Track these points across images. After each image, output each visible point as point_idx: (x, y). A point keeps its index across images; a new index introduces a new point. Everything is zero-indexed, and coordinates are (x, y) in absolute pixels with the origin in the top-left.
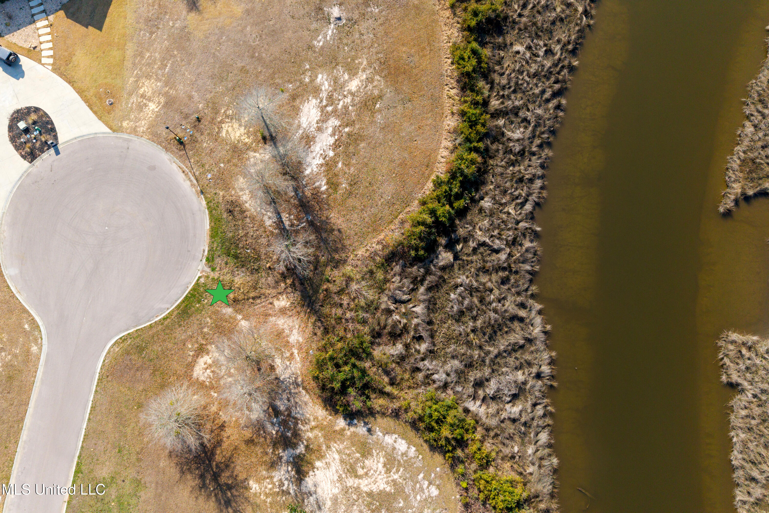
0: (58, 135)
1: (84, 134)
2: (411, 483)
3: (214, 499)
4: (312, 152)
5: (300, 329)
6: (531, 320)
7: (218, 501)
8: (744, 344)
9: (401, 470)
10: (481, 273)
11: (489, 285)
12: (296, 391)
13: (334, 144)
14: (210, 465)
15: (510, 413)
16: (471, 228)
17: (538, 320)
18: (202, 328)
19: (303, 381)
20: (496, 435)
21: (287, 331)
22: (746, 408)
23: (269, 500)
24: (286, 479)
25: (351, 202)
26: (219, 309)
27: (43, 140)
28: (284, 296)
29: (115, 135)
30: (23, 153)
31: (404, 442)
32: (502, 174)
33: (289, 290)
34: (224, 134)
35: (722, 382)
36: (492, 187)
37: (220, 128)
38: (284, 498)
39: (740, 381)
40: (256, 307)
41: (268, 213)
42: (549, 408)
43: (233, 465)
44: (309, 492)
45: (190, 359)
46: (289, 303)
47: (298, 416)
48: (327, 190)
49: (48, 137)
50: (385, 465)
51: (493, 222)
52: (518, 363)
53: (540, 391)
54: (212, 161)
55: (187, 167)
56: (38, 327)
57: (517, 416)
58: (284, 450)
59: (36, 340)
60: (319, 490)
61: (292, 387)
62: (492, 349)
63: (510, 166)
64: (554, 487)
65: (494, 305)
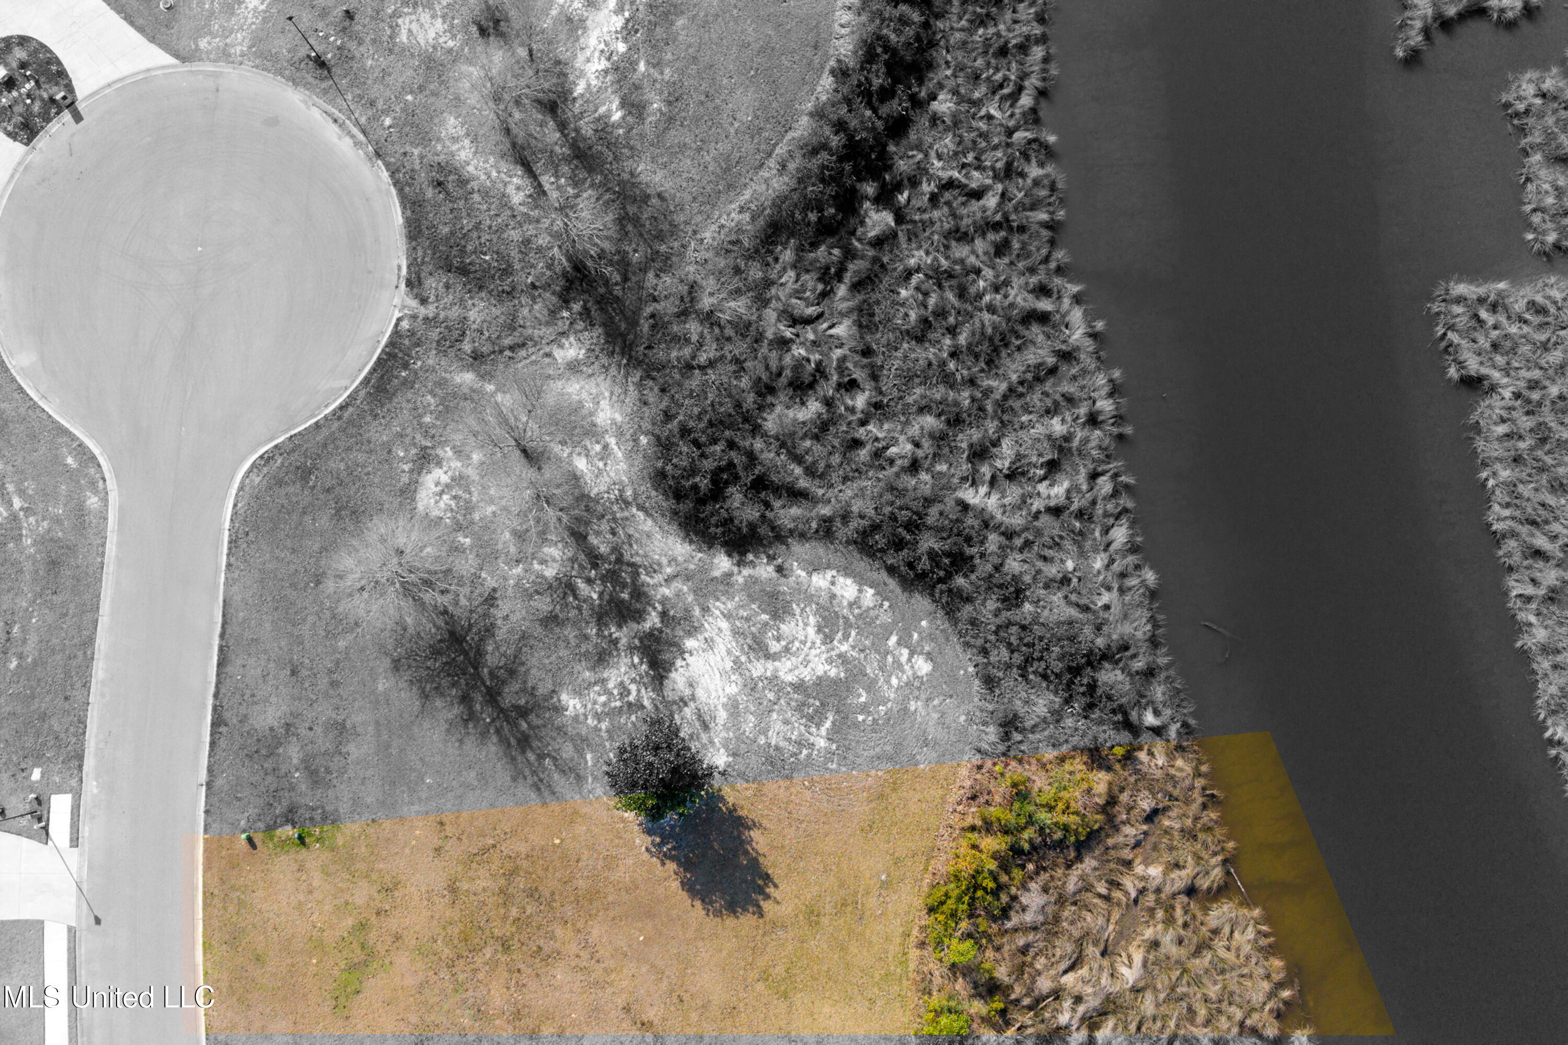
0: (74, 83)
1: (125, 73)
2: (874, 656)
3: (495, 739)
4: (582, 49)
5: (614, 398)
6: (1064, 316)
7: (504, 741)
8: (1481, 301)
9: (853, 633)
10: (953, 244)
11: (972, 259)
12: (626, 514)
13: (625, 27)
14: (477, 676)
15: (1049, 497)
16: (920, 156)
17: (1076, 315)
18: (421, 416)
19: (636, 495)
20: (1028, 544)
21: (589, 405)
22: (1503, 421)
23: (604, 726)
24: (633, 681)
25: (674, 136)
26: (448, 376)
27: (45, 96)
28: (572, 339)
29: (187, 67)
30: (10, 128)
31: (849, 581)
32: (965, 43)
33: (580, 325)
34: (403, 37)
35: (1450, 380)
36: (949, 72)
37: (394, 28)
38: (633, 718)
39: (1484, 371)
40: (520, 365)
41: (515, 180)
42: (1123, 478)
43: (523, 669)
44: (682, 699)
45: (405, 479)
46: (583, 351)
47: (637, 560)
48: (623, 118)
49: (55, 89)
50: (819, 630)
51: (960, 136)
52: (1049, 402)
53: (1100, 448)
54: (388, 93)
55: (340, 111)
56: (93, 458)
57: (1062, 500)
58: (620, 627)
59: (93, 484)
60: (700, 693)
61: (615, 508)
62: (993, 383)
63: (979, 26)
64: (1156, 626)
65: (987, 298)
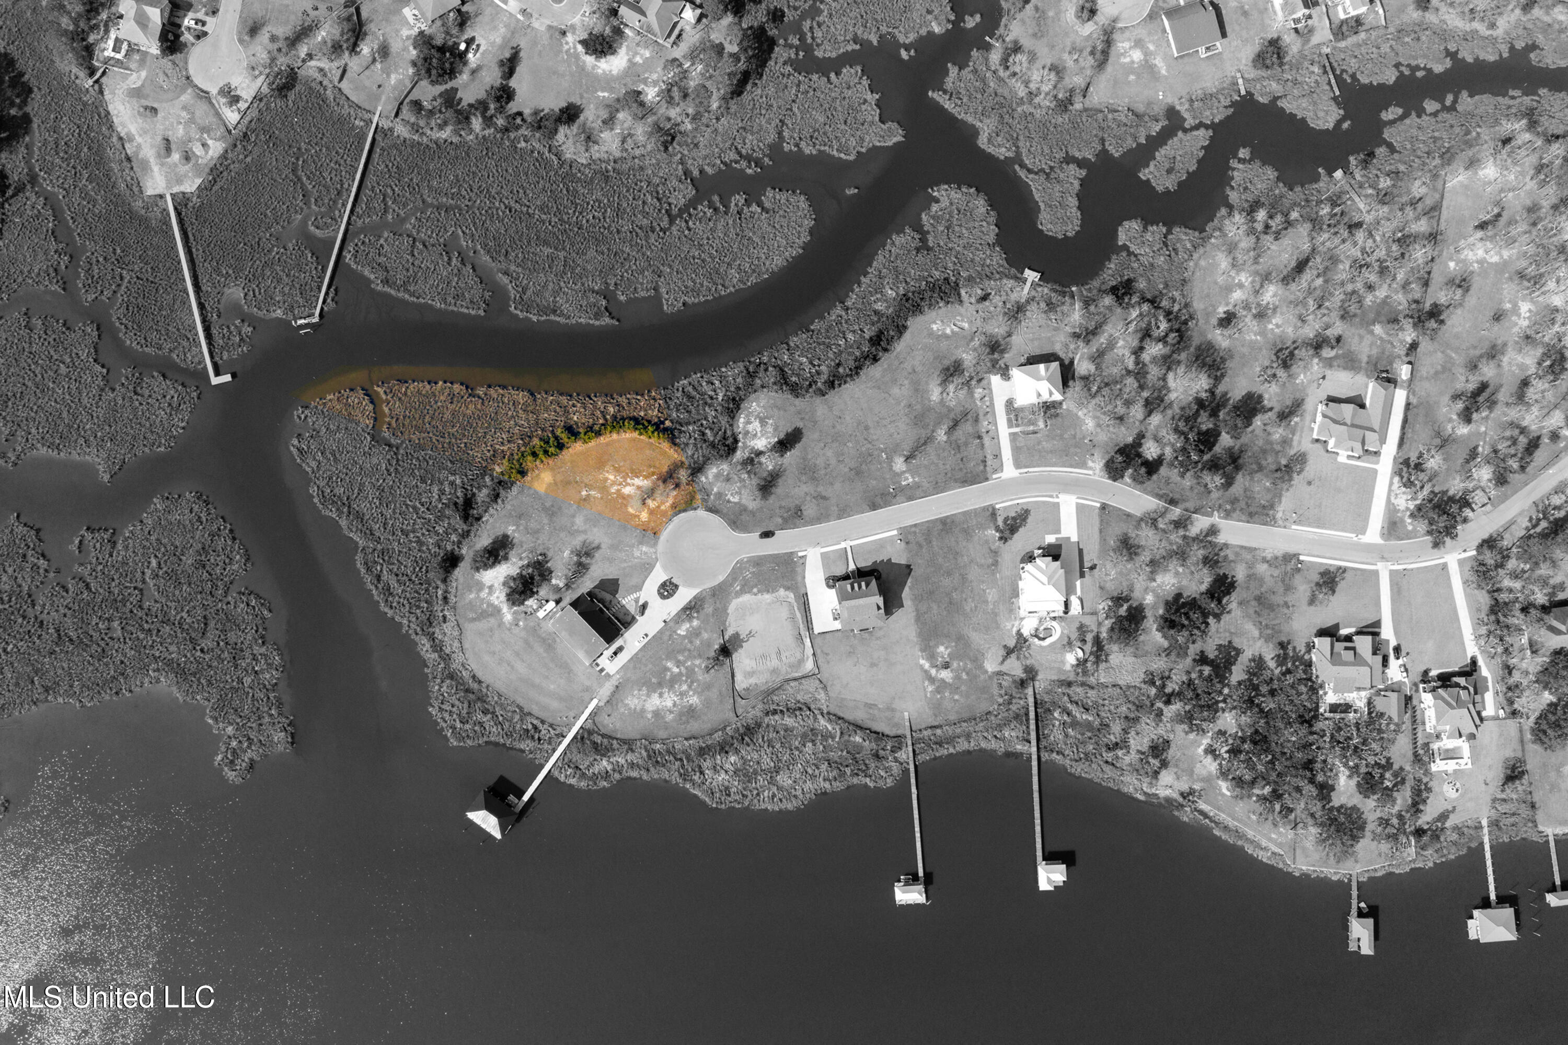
0: (665, 580)
1: (662, 571)
2: (753, 414)
4: (643, 485)
5: (711, 469)
6: (682, 385)
7: (778, 479)
8: (667, 304)
9: (750, 418)
10: (670, 408)
11: (673, 404)
12: (733, 463)
13: (637, 478)
14: (767, 485)
15: (718, 384)
16: (654, 417)
18: (720, 504)
19: (730, 462)
20: (728, 387)
21: (713, 474)
23: (773, 461)
24: (764, 457)
25: (657, 465)
26: (712, 500)
28: (701, 479)
29: (659, 560)
30: (676, 590)
31: (740, 420)
32: (629, 411)
33: (698, 478)
34: (647, 520)
36: (635, 414)
37: (645, 522)
38: (771, 456)
39: (681, 303)
40: (708, 488)
41: (672, 494)
42: (712, 370)
43: (765, 477)
44: (766, 448)
45: (733, 505)
46: (703, 476)
47: (742, 460)
48: (655, 475)
50: (750, 424)
52: (699, 386)
53: (707, 375)
54: (659, 521)
55: (664, 529)
56: (737, 562)
57: (718, 381)
58: (755, 461)
60: (765, 444)
61: (733, 466)
62: (697, 397)
63: (625, 409)
64: (740, 361)
65: (680, 400)
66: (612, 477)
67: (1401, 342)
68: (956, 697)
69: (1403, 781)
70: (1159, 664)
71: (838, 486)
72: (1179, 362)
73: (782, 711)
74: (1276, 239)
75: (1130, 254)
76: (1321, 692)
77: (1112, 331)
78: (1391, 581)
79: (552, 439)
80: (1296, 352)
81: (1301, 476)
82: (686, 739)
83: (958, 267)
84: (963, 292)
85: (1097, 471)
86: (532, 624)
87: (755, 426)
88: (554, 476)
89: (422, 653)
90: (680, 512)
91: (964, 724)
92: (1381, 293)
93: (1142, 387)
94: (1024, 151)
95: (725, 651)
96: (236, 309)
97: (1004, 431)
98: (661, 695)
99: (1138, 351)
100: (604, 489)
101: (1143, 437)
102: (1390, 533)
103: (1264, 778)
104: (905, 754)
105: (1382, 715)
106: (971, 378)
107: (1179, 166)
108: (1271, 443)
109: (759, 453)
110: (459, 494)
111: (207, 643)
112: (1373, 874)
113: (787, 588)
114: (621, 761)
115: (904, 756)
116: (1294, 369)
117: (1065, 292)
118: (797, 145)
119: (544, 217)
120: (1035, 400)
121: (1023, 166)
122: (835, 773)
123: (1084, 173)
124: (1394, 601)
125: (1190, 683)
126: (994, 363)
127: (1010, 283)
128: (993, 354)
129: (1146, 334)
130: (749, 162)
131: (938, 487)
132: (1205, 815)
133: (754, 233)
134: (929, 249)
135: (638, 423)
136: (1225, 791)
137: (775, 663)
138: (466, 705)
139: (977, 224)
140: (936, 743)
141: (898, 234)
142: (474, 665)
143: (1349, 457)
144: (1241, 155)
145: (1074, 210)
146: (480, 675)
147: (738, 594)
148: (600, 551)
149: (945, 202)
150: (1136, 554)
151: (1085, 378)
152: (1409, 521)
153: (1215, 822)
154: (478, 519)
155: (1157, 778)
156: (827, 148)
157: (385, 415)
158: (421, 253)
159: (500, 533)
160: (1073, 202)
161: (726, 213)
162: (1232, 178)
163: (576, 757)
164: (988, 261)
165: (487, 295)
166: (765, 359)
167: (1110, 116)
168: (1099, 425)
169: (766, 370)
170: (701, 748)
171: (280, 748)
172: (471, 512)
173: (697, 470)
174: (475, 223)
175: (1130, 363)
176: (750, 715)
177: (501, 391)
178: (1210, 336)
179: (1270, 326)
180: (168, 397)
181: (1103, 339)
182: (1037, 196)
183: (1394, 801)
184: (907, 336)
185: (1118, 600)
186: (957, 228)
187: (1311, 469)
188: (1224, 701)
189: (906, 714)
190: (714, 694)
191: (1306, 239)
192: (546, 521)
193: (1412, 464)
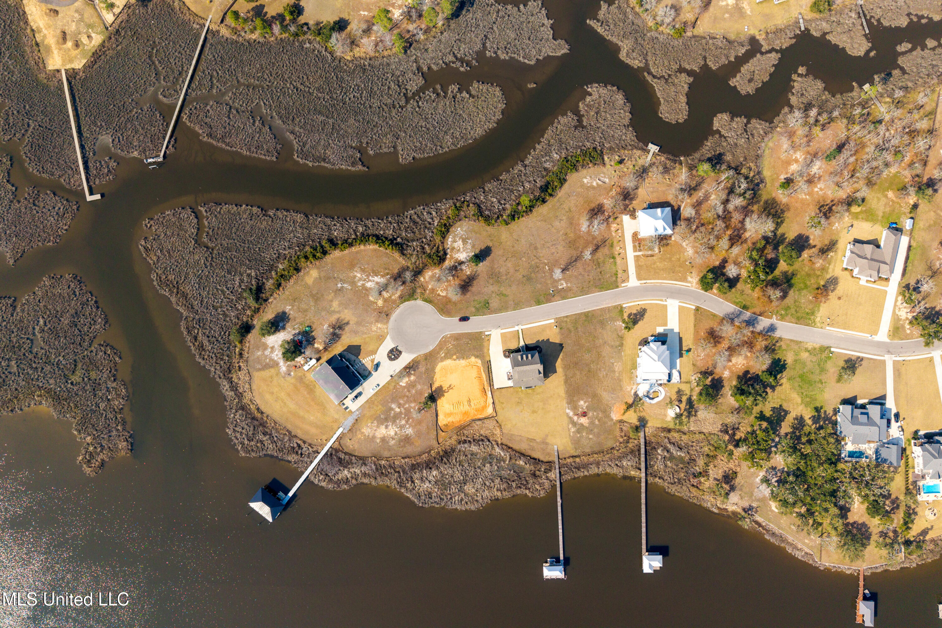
0: (393, 348)
1: (391, 341)
4: (380, 282)
5: (427, 272)
6: (410, 214)
7: (473, 281)
8: (402, 158)
9: (456, 238)
10: (401, 230)
11: (403, 227)
12: (443, 269)
13: (376, 276)
14: (466, 285)
16: (390, 235)
18: (433, 296)
19: (440, 268)
20: (441, 216)
21: (429, 276)
22: (418, 155)
23: (470, 268)
24: (464, 266)
25: (391, 268)
26: (427, 294)
27: (395, 351)
28: (420, 279)
29: (389, 333)
30: (400, 355)
31: (449, 239)
32: (373, 230)
34: (382, 305)
35: (413, 161)
36: (377, 232)
37: (380, 307)
38: (469, 265)
39: (412, 157)
40: (425, 285)
41: (400, 288)
42: (431, 205)
43: (464, 280)
45: (441, 297)
46: (422, 277)
47: (449, 267)
48: (389, 275)
51: (386, 230)
52: (422, 215)
54: (390, 306)
55: (393, 312)
57: (435, 212)
58: (458, 268)
59: (446, 335)
60: (465, 257)
62: (420, 223)
63: (370, 229)
64: (450, 199)
65: (408, 224)
66: (359, 275)
67: (907, 203)
68: (591, 436)
69: (898, 507)
70: (731, 419)
71: (514, 287)
72: (752, 212)
73: (470, 441)
74: (823, 130)
75: (721, 136)
76: (843, 443)
77: (708, 188)
78: (894, 368)
79: (319, 248)
80: (834, 208)
81: (834, 293)
82: (403, 458)
83: (603, 140)
84: (606, 158)
85: (694, 284)
86: (300, 374)
87: (459, 244)
88: (319, 273)
89: (224, 391)
90: (405, 301)
91: (596, 456)
92: (893, 170)
93: (727, 227)
94: (651, 63)
95: (433, 398)
96: (106, 150)
97: (631, 254)
98: (387, 427)
99: (726, 202)
100: (353, 283)
101: (726, 262)
102: (894, 335)
103: (802, 502)
104: (554, 475)
105: (885, 461)
106: (609, 217)
107: (756, 77)
108: (814, 270)
109: (461, 263)
110: (254, 283)
111: (76, 378)
112: (874, 571)
113: (477, 357)
114: (358, 471)
115: (553, 476)
116: (832, 219)
117: (676, 161)
118: (495, 53)
119: (320, 95)
120: (652, 233)
121: (650, 73)
122: (505, 485)
123: (691, 79)
124: (895, 382)
125: (753, 432)
126: (626, 206)
127: (638, 153)
128: (625, 200)
129: (731, 191)
130: (462, 63)
131: (583, 291)
132: (759, 525)
133: (464, 112)
134: (583, 127)
135: (379, 239)
136: (774, 508)
137: (467, 408)
138: (252, 428)
139: (617, 112)
140: (575, 468)
141: (562, 116)
142: (258, 401)
143: (867, 281)
144: (800, 72)
145: (684, 105)
146: (262, 408)
147: (443, 360)
148: (349, 326)
149: (595, 96)
150: (719, 343)
151: (688, 220)
152: (908, 327)
153: (766, 530)
154: (266, 300)
155: (727, 498)
156: (516, 55)
157: (205, 227)
158: (234, 117)
159: (280, 311)
160: (683, 99)
161: (445, 97)
162: (793, 87)
163: (327, 468)
164: (624, 137)
165: (279, 147)
166: (468, 198)
167: (711, 41)
168: (697, 252)
169: (468, 206)
170: (413, 465)
171: (123, 453)
172: (262, 295)
173: (418, 272)
174: (272, 98)
175: (720, 210)
176: (448, 443)
177: (285, 213)
178: (774, 195)
179: (816, 189)
180: (57, 208)
181: (700, 194)
182: (659, 94)
183: (892, 520)
184: (566, 186)
185: (706, 373)
186: (603, 114)
187: (841, 289)
188: (776, 446)
189: (556, 447)
190: (423, 427)
191: (844, 130)
192: (312, 303)
193: (911, 288)
